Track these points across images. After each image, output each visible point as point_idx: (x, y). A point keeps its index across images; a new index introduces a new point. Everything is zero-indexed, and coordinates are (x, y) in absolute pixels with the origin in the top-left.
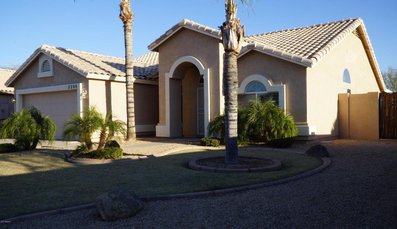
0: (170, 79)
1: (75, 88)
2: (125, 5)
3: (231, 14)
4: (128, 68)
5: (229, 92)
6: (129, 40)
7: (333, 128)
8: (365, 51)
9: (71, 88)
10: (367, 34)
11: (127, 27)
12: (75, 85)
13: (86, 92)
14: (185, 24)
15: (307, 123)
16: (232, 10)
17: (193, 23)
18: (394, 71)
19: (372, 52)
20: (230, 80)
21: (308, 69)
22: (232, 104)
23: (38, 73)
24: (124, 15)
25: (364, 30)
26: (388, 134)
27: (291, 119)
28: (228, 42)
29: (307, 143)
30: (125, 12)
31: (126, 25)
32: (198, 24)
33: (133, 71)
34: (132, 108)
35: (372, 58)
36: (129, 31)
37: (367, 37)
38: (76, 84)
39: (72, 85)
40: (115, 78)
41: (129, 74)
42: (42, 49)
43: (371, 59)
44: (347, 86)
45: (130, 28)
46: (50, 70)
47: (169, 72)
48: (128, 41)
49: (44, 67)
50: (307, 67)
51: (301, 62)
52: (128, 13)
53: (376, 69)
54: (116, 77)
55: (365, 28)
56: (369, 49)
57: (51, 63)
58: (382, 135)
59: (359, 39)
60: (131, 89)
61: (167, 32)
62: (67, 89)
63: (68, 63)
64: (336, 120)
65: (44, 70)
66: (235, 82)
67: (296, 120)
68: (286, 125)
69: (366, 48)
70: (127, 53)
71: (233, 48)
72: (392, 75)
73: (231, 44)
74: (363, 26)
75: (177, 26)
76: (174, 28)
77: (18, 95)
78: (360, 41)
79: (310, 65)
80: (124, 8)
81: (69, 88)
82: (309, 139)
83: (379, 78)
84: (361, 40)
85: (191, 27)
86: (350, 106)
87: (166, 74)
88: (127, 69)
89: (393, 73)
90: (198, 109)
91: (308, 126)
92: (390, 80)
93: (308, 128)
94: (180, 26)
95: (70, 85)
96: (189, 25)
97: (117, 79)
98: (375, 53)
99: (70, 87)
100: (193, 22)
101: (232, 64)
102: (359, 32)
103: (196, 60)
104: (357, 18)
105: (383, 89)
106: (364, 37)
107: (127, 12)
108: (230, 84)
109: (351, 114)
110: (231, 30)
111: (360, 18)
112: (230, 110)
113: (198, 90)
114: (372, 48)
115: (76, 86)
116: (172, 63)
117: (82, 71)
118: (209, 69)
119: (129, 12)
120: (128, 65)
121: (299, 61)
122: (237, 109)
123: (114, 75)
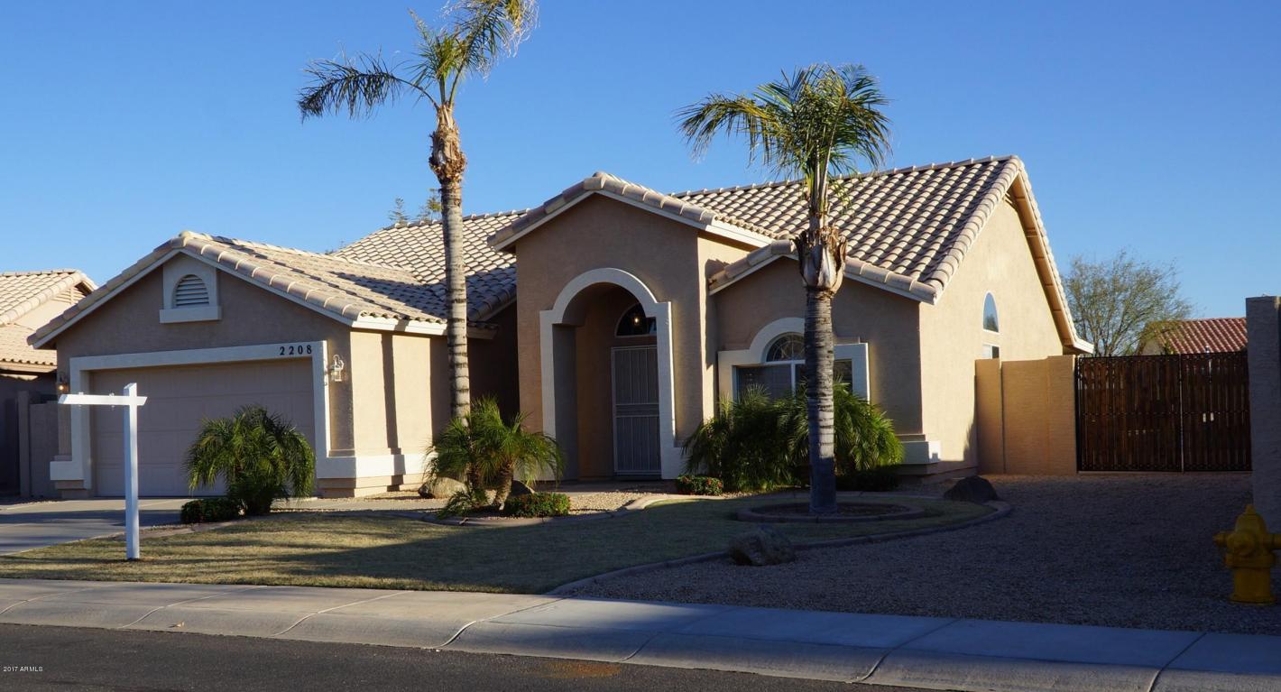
0: (555, 326)
1: (305, 354)
2: (448, 137)
3: (820, 216)
4: (456, 300)
5: (819, 371)
6: (457, 226)
7: (968, 444)
8: (1025, 240)
9: (291, 353)
10: (1032, 196)
11: (452, 194)
12: (304, 345)
13: (341, 365)
14: (602, 185)
15: (924, 433)
16: (822, 210)
17: (627, 185)
18: (1090, 273)
19: (1044, 241)
20: (822, 347)
21: (923, 306)
22: (824, 395)
23: (161, 311)
24: (447, 162)
25: (1027, 186)
26: (1097, 459)
27: (887, 424)
28: (818, 274)
29: (924, 481)
30: (448, 154)
31: (450, 186)
32: (644, 189)
33: (465, 308)
34: (467, 404)
35: (1043, 257)
36: (457, 202)
37: (1033, 204)
38: (307, 343)
39: (296, 345)
40: (407, 325)
41: (460, 317)
42: (185, 245)
43: (1040, 260)
44: (992, 338)
45: (458, 194)
46: (207, 303)
47: (552, 309)
48: (454, 229)
49: (179, 293)
50: (919, 302)
51: (909, 292)
52: (455, 158)
53: (1052, 284)
54: (411, 323)
55: (1028, 181)
56: (1036, 233)
57: (211, 284)
58: (1083, 464)
59: (1013, 210)
60: (463, 354)
61: (548, 204)
62: (277, 356)
63: (287, 286)
64: (973, 426)
65: (179, 303)
66: (829, 352)
67: (898, 427)
68: (880, 438)
69: (1029, 230)
70: (453, 260)
71: (828, 286)
72: (1083, 286)
73: (825, 277)
74: (1025, 175)
75: (579, 189)
76: (568, 195)
77: (79, 374)
78: (1016, 213)
79: (929, 297)
80: (448, 144)
81: (282, 354)
82: (929, 473)
83: (1060, 310)
84: (1016, 210)
85: (621, 195)
86: (1005, 391)
87: (543, 314)
88: (453, 302)
89: (1087, 278)
90: (614, 406)
91: (927, 440)
92: (1078, 299)
93: (926, 445)
94: (587, 191)
95: (286, 346)
96: (617, 189)
97: (412, 327)
98: (1050, 244)
99: (287, 352)
100: (625, 182)
101: (823, 315)
102: (1015, 197)
103: (634, 280)
104: (1009, 155)
105: (1070, 339)
106: (1026, 202)
107: (453, 153)
108: (822, 356)
109: (1007, 411)
110: (824, 250)
111: (1017, 157)
112: (822, 407)
113: (613, 353)
114: (1044, 231)
115: (309, 348)
116: (560, 284)
117: (337, 311)
118: (670, 303)
119: (456, 154)
120: (455, 292)
121: (904, 287)
122: (832, 403)
123: (407, 318)
